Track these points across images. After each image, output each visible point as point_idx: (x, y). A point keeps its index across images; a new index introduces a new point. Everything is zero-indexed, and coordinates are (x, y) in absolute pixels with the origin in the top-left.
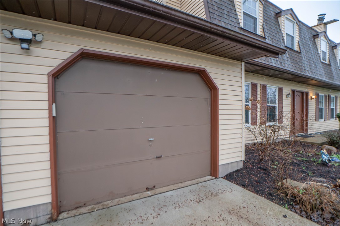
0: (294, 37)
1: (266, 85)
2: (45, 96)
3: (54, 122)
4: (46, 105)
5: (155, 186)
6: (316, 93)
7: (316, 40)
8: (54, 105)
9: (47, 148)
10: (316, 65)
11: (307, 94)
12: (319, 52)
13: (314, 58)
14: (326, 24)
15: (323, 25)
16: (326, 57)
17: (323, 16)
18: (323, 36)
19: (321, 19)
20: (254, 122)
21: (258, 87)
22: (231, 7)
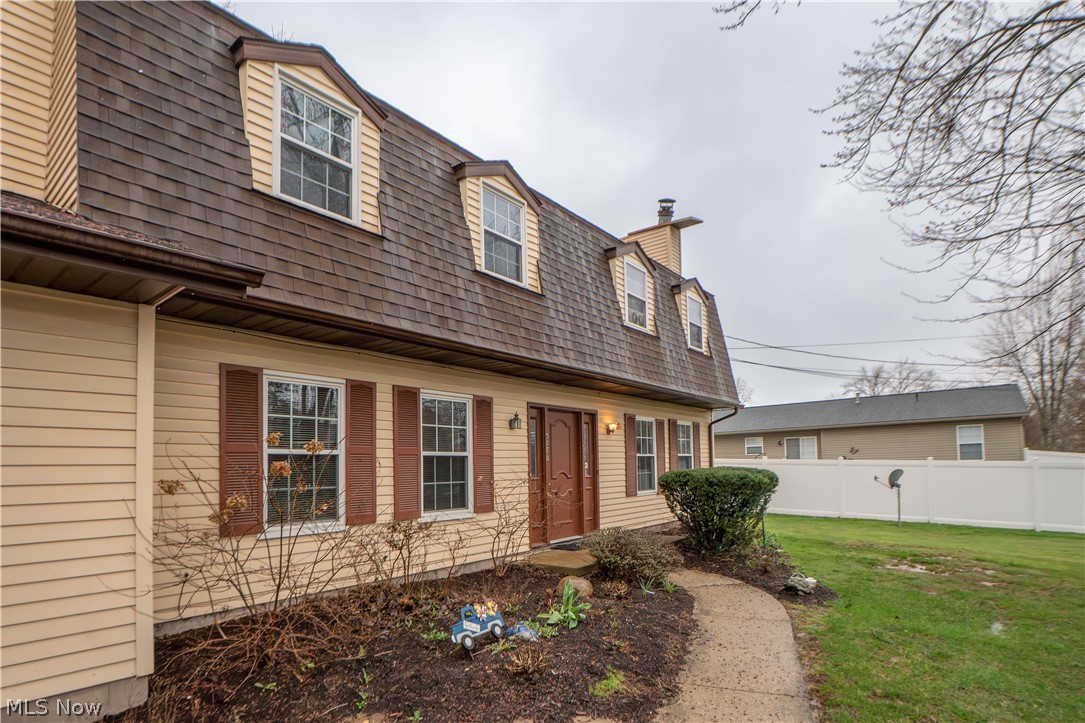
0: (520, 246)
1: (419, 389)
6: (625, 415)
7: (610, 261)
10: (600, 334)
11: (593, 416)
12: (619, 298)
13: (595, 313)
14: (677, 227)
15: (668, 229)
16: (642, 315)
17: (669, 205)
18: (633, 255)
19: (665, 212)
20: (361, 513)
21: (378, 396)
22: (221, 116)
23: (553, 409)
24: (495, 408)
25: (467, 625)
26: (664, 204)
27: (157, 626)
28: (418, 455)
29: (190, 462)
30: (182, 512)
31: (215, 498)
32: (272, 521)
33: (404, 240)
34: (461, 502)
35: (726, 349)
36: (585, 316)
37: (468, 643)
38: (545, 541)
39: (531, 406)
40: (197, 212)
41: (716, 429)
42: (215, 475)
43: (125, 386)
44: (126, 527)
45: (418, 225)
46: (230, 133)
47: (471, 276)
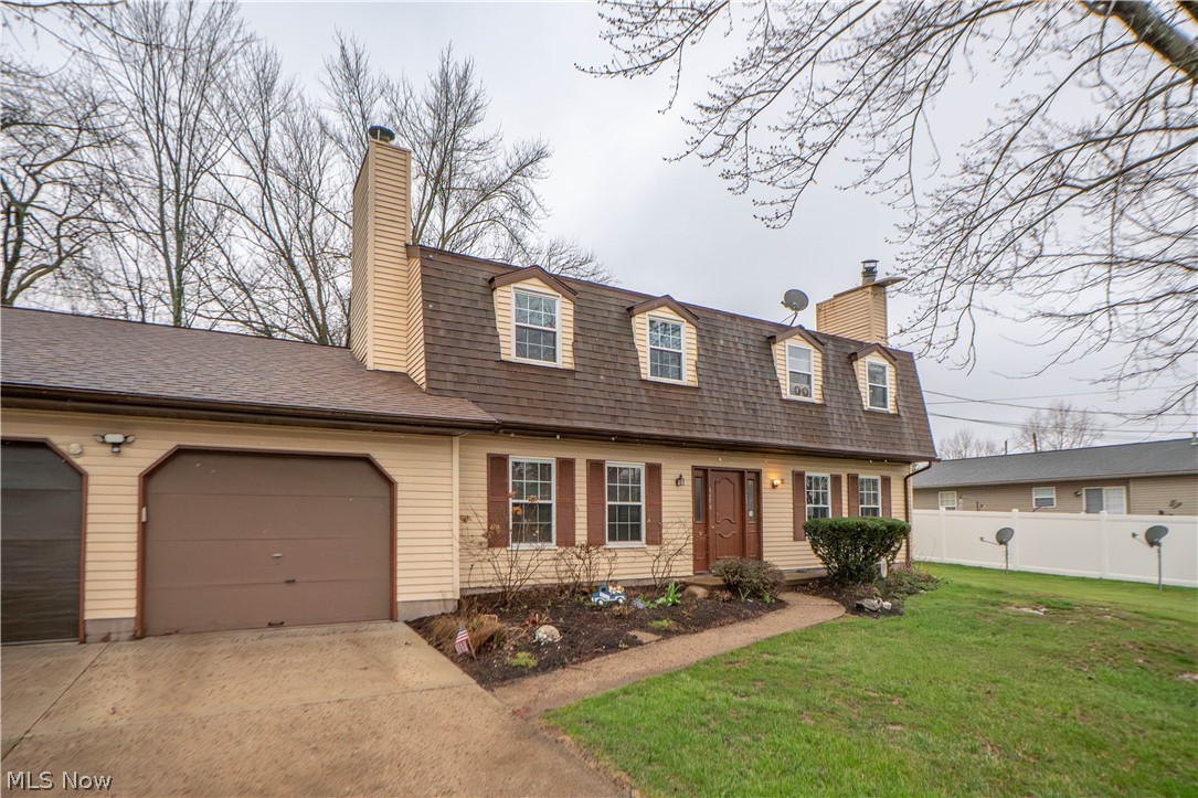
0: (681, 354)
1: (605, 462)
2: (135, 500)
3: (144, 528)
4: (135, 509)
5: (282, 623)
6: (793, 471)
7: (772, 346)
8: (144, 509)
9: (134, 556)
10: (754, 410)
11: (758, 474)
12: (780, 377)
13: (751, 393)
14: (883, 285)
15: (869, 289)
16: (807, 386)
17: (872, 265)
18: (798, 337)
19: (869, 272)
20: (567, 540)
21: (577, 467)
22: (485, 322)
23: (715, 470)
24: (663, 471)
25: (601, 594)
26: (867, 265)
27: (461, 589)
28: (604, 504)
29: (474, 507)
30: (471, 532)
31: (486, 527)
32: (515, 540)
33: (589, 370)
34: (637, 537)
35: (923, 404)
36: (739, 397)
37: (601, 603)
38: (707, 569)
39: (695, 468)
40: (474, 380)
41: (912, 482)
42: (486, 514)
43: (448, 473)
44: (448, 534)
45: (599, 357)
46: (489, 331)
47: (638, 384)
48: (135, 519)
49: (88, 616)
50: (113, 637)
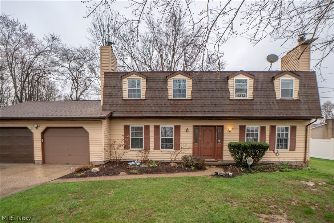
0: (186, 89)
1: (160, 125)
5: (68, 164)
6: (240, 126)
7: (228, 80)
8: (42, 140)
11: (222, 127)
12: (230, 91)
15: (301, 46)
18: (240, 75)
20: (147, 148)
21: (151, 127)
22: (119, 90)
24: (181, 127)
25: (132, 162)
28: (159, 138)
34: (171, 148)
39: (194, 126)
45: (154, 94)
46: (120, 92)
47: (167, 101)
48: (40, 141)
49: (35, 159)
50: (39, 163)
